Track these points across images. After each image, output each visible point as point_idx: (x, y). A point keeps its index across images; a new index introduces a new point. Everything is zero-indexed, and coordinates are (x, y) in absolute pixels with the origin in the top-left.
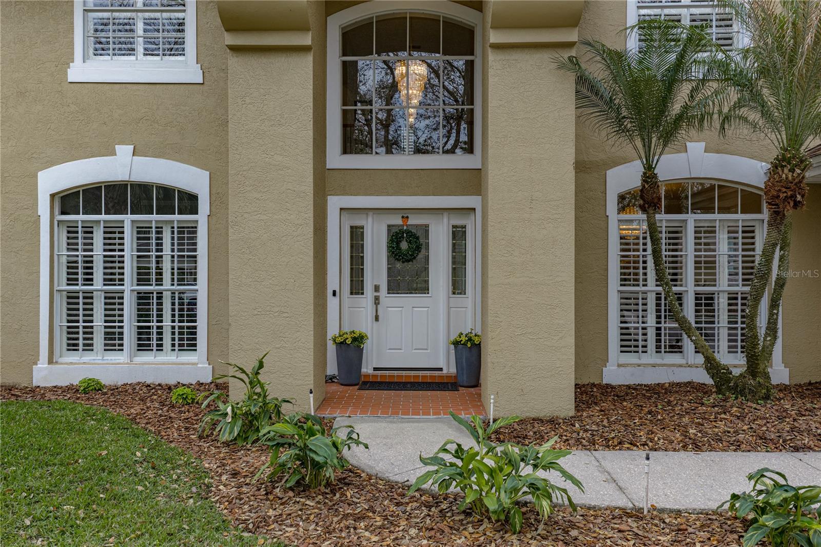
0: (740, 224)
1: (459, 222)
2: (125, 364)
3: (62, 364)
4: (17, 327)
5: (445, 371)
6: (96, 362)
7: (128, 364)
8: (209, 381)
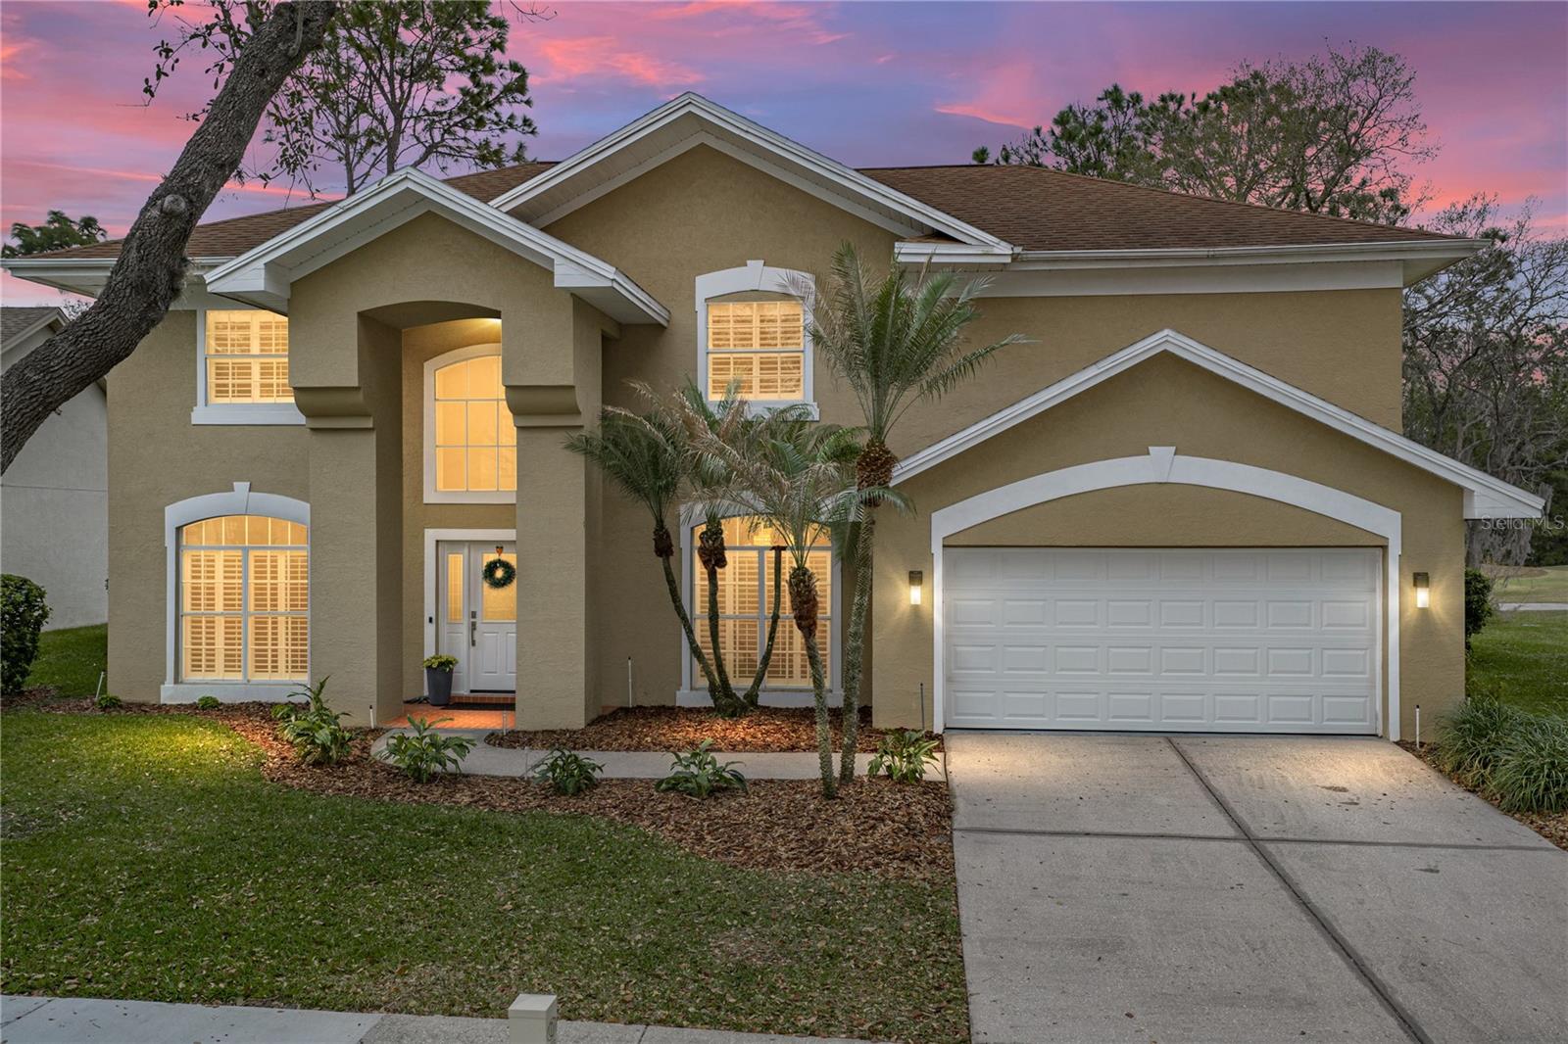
3: (186, 684)
7: (245, 684)
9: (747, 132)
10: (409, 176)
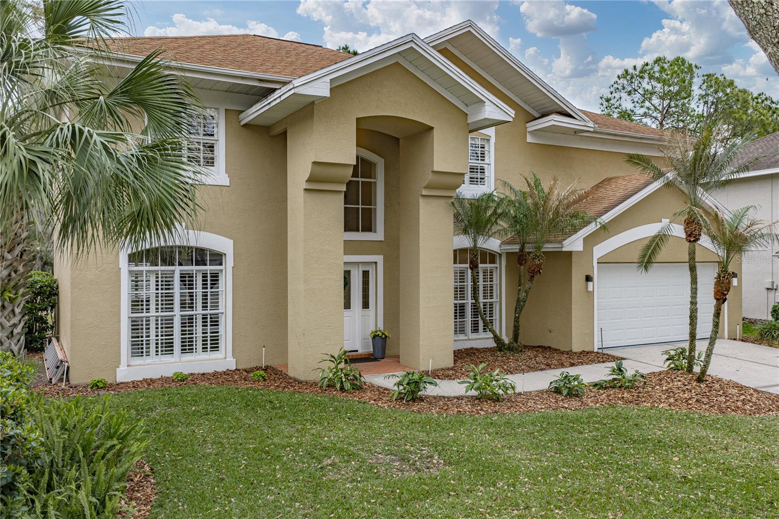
0: (489, 269)
1: (366, 269)
2: (177, 362)
3: (133, 366)
4: (103, 343)
5: (360, 352)
6: (157, 362)
7: (178, 362)
8: (234, 368)
9: (494, 47)
10: (414, 40)
